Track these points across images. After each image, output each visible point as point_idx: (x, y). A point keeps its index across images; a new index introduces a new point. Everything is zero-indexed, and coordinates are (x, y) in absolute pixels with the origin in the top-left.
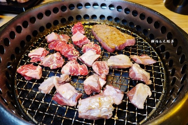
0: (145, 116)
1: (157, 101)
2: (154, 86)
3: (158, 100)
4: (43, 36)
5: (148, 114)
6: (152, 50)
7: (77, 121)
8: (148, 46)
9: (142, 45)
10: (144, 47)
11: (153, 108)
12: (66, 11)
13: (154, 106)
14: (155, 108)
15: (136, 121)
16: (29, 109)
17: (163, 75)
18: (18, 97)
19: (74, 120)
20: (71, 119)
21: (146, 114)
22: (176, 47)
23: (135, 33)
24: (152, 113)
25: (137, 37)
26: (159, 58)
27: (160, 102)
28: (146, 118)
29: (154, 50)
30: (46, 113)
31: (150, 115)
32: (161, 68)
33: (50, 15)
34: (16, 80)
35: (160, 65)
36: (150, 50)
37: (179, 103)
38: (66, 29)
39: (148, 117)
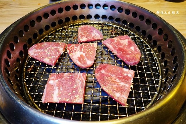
0: (150, 101)
1: (157, 87)
2: (152, 74)
3: (157, 85)
4: (41, 40)
5: (152, 99)
6: (144, 43)
7: (94, 113)
8: (141, 40)
9: (135, 39)
10: (137, 41)
11: (155, 93)
12: (63, 13)
13: (156, 91)
14: (156, 93)
15: (144, 105)
16: (47, 111)
17: (157, 64)
18: (33, 102)
19: (91, 113)
20: (88, 113)
21: (150, 99)
22: (166, 42)
23: (127, 29)
24: (155, 97)
25: (129, 32)
26: (151, 49)
27: (159, 87)
28: (151, 102)
29: (146, 43)
30: (64, 112)
31: (154, 99)
32: (155, 58)
33: (48, 17)
34: (26, 85)
35: (153, 55)
36: (142, 43)
37: (175, 88)
38: (62, 31)
39: (152, 101)
